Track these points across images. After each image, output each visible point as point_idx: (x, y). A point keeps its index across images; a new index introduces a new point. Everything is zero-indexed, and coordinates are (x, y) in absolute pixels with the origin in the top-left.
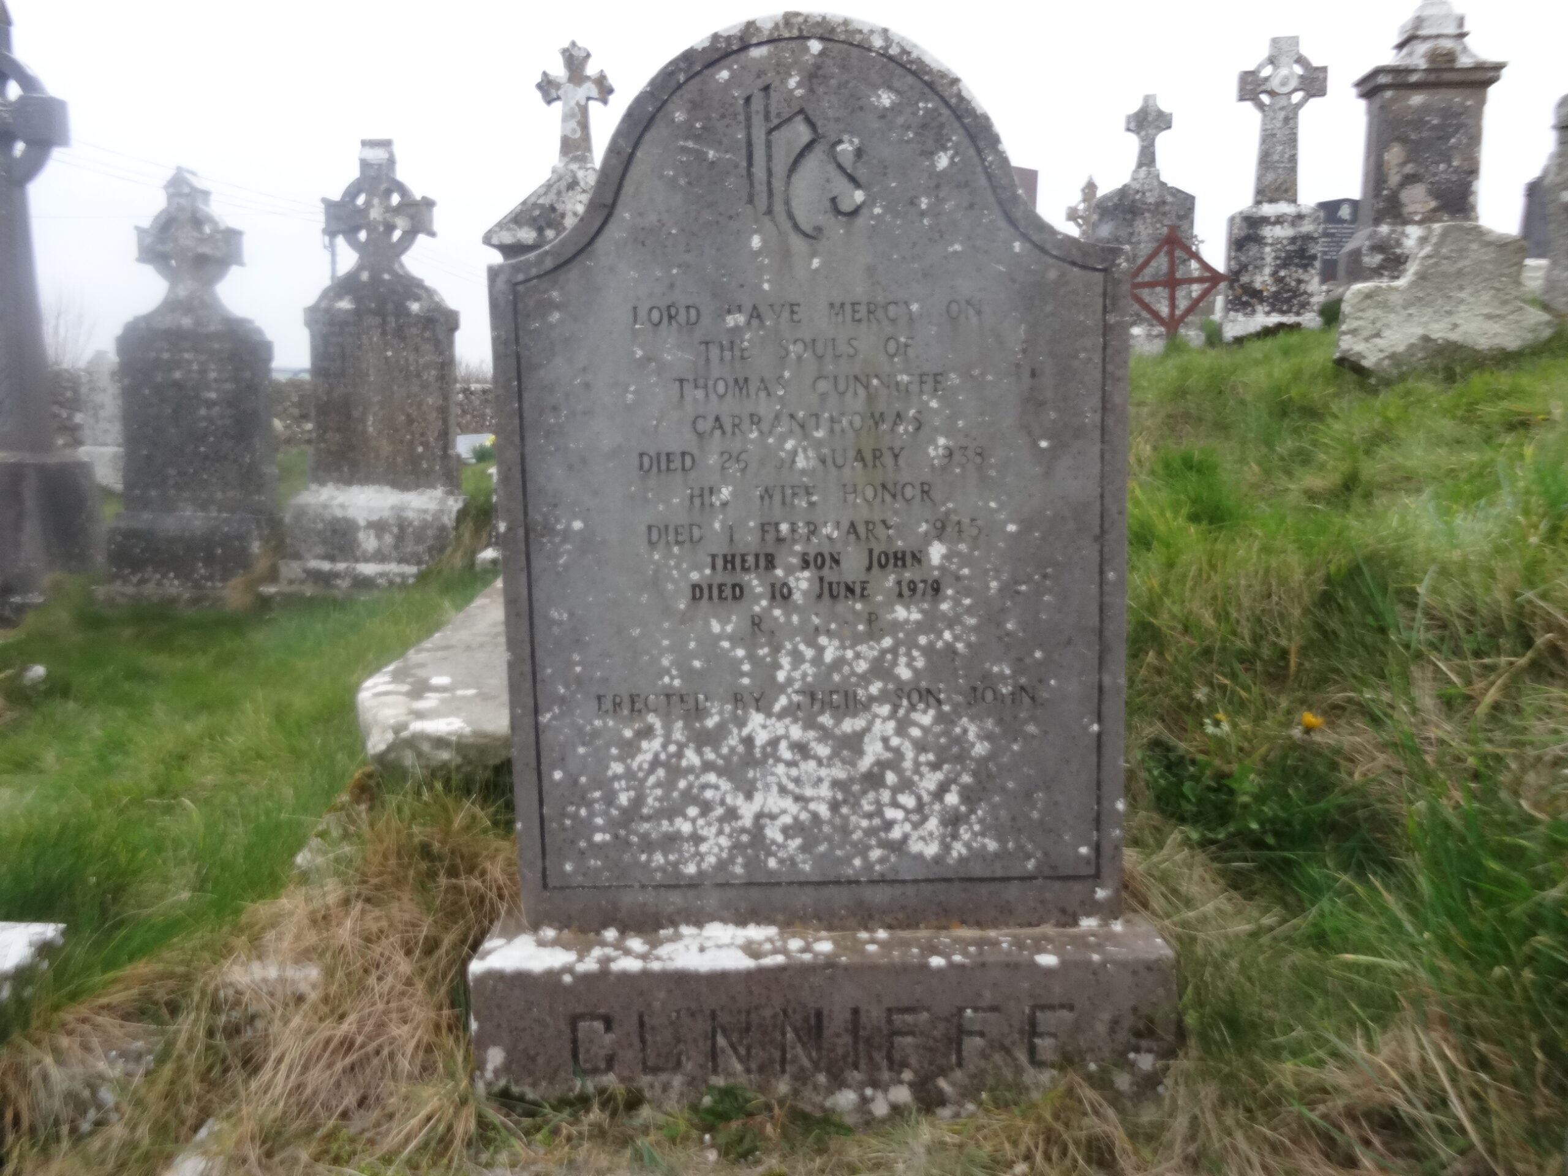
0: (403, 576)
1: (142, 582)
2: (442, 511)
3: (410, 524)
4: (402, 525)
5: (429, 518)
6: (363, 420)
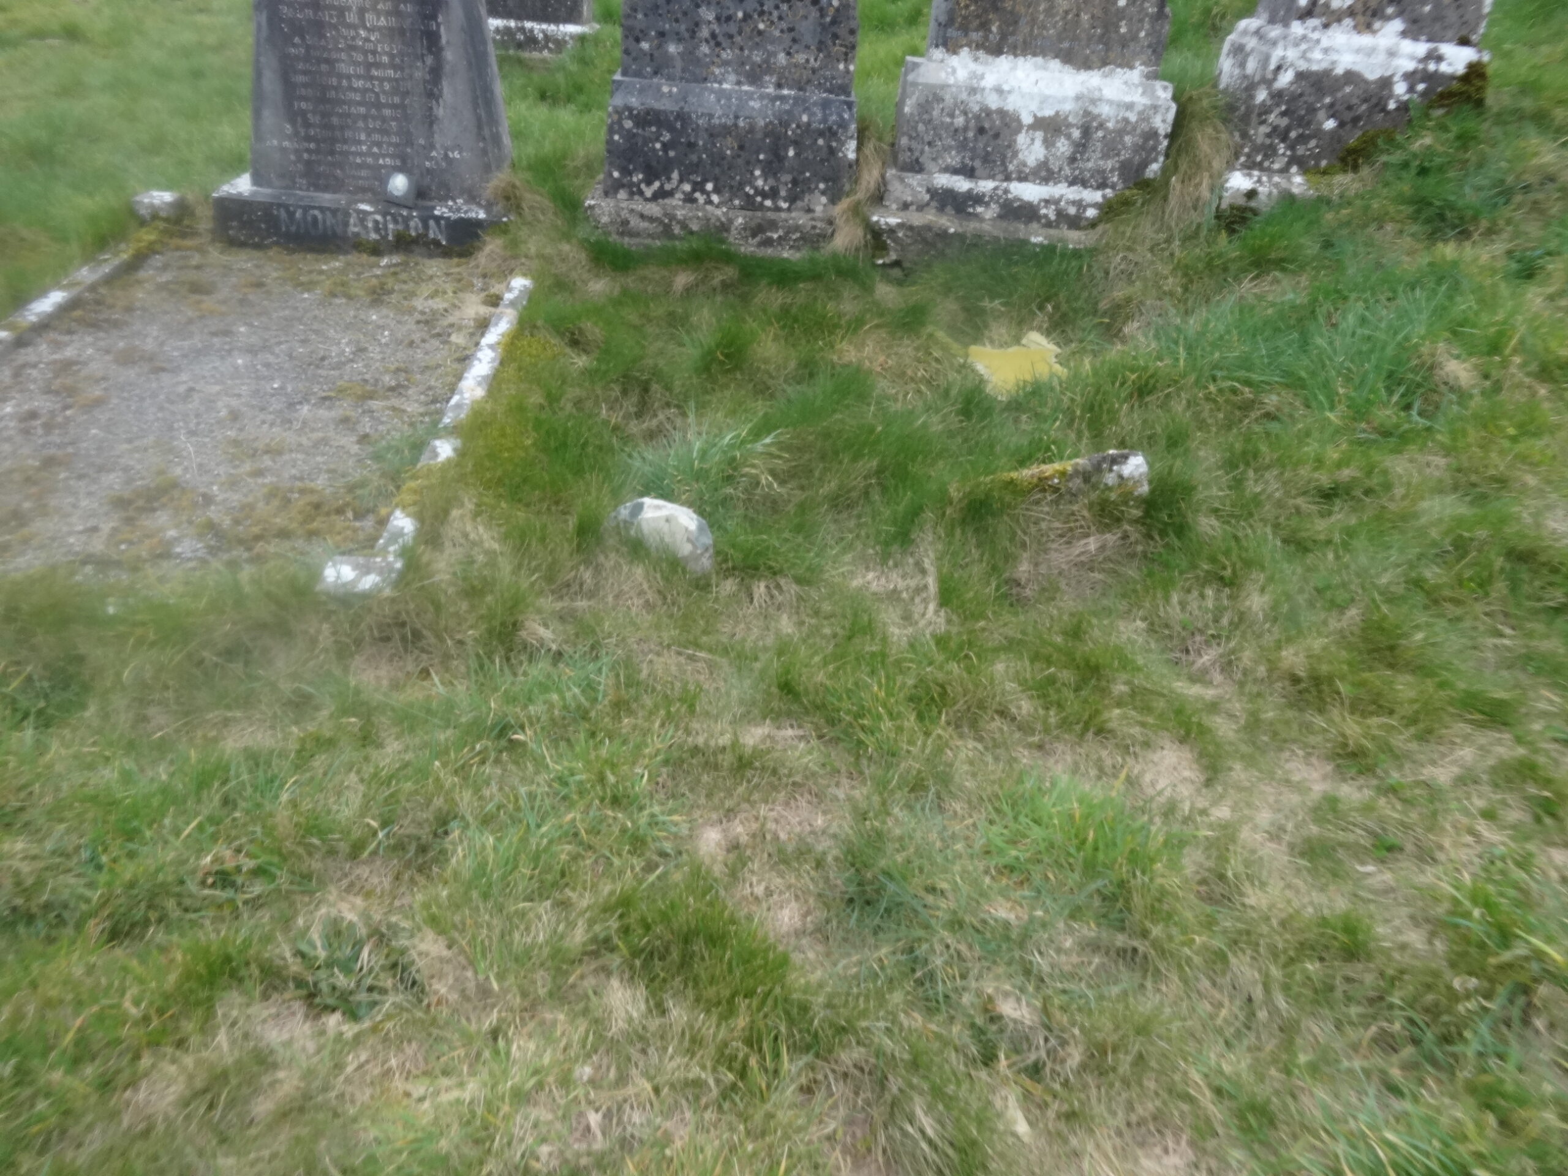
0: (1080, 204)
1: (661, 194)
2: (1155, 108)
3: (1101, 126)
4: (1090, 126)
5: (1133, 117)
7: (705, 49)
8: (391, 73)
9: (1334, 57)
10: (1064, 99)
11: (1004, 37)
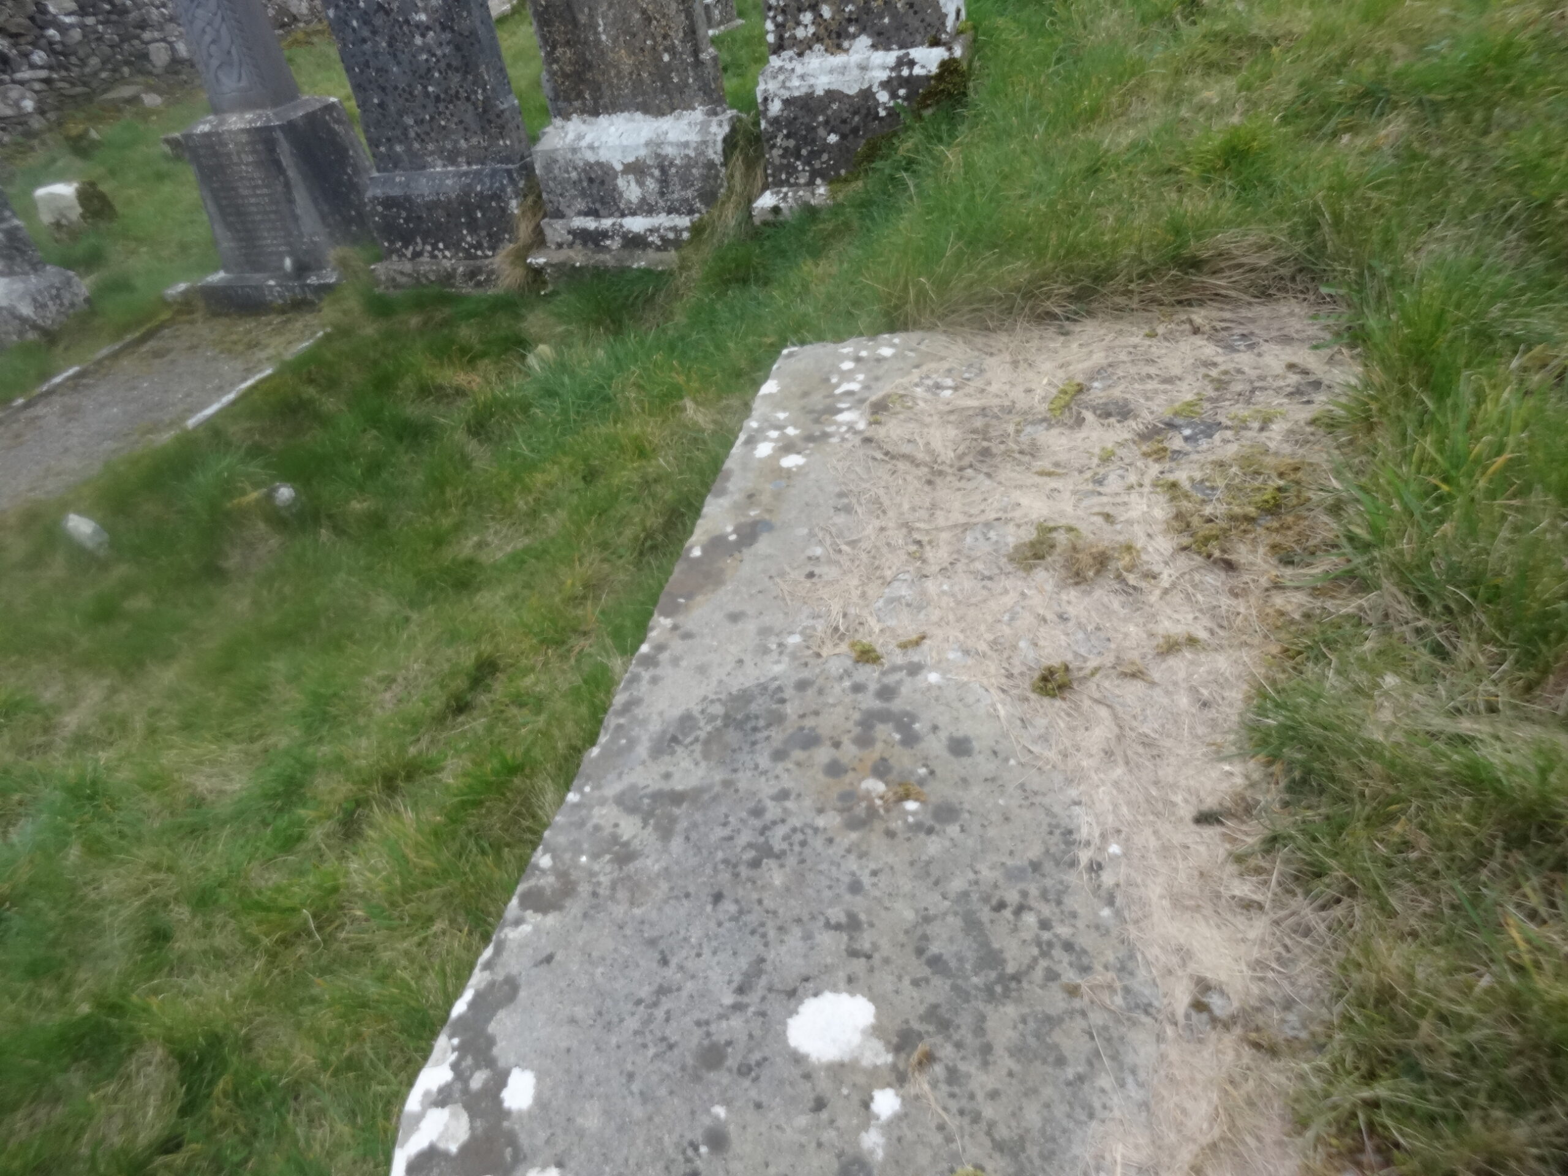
0: (674, 229)
1: (416, 255)
2: (705, 142)
3: (672, 164)
4: (664, 165)
5: (692, 154)
6: (594, 27)
7: (416, 145)
8: (265, 191)
9: (812, 81)
10: (637, 148)
11: (596, 100)
